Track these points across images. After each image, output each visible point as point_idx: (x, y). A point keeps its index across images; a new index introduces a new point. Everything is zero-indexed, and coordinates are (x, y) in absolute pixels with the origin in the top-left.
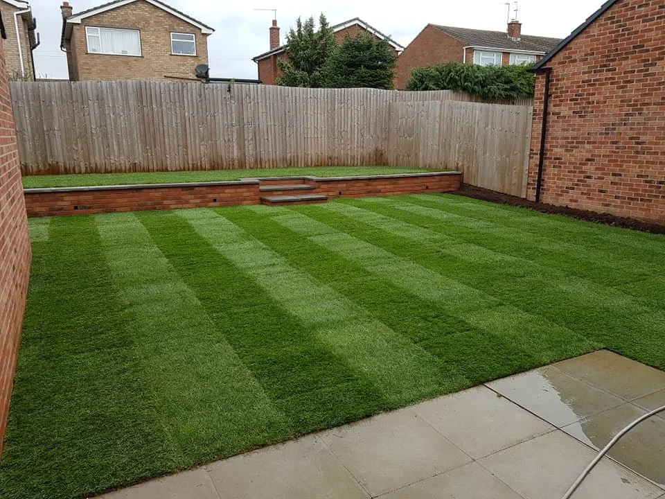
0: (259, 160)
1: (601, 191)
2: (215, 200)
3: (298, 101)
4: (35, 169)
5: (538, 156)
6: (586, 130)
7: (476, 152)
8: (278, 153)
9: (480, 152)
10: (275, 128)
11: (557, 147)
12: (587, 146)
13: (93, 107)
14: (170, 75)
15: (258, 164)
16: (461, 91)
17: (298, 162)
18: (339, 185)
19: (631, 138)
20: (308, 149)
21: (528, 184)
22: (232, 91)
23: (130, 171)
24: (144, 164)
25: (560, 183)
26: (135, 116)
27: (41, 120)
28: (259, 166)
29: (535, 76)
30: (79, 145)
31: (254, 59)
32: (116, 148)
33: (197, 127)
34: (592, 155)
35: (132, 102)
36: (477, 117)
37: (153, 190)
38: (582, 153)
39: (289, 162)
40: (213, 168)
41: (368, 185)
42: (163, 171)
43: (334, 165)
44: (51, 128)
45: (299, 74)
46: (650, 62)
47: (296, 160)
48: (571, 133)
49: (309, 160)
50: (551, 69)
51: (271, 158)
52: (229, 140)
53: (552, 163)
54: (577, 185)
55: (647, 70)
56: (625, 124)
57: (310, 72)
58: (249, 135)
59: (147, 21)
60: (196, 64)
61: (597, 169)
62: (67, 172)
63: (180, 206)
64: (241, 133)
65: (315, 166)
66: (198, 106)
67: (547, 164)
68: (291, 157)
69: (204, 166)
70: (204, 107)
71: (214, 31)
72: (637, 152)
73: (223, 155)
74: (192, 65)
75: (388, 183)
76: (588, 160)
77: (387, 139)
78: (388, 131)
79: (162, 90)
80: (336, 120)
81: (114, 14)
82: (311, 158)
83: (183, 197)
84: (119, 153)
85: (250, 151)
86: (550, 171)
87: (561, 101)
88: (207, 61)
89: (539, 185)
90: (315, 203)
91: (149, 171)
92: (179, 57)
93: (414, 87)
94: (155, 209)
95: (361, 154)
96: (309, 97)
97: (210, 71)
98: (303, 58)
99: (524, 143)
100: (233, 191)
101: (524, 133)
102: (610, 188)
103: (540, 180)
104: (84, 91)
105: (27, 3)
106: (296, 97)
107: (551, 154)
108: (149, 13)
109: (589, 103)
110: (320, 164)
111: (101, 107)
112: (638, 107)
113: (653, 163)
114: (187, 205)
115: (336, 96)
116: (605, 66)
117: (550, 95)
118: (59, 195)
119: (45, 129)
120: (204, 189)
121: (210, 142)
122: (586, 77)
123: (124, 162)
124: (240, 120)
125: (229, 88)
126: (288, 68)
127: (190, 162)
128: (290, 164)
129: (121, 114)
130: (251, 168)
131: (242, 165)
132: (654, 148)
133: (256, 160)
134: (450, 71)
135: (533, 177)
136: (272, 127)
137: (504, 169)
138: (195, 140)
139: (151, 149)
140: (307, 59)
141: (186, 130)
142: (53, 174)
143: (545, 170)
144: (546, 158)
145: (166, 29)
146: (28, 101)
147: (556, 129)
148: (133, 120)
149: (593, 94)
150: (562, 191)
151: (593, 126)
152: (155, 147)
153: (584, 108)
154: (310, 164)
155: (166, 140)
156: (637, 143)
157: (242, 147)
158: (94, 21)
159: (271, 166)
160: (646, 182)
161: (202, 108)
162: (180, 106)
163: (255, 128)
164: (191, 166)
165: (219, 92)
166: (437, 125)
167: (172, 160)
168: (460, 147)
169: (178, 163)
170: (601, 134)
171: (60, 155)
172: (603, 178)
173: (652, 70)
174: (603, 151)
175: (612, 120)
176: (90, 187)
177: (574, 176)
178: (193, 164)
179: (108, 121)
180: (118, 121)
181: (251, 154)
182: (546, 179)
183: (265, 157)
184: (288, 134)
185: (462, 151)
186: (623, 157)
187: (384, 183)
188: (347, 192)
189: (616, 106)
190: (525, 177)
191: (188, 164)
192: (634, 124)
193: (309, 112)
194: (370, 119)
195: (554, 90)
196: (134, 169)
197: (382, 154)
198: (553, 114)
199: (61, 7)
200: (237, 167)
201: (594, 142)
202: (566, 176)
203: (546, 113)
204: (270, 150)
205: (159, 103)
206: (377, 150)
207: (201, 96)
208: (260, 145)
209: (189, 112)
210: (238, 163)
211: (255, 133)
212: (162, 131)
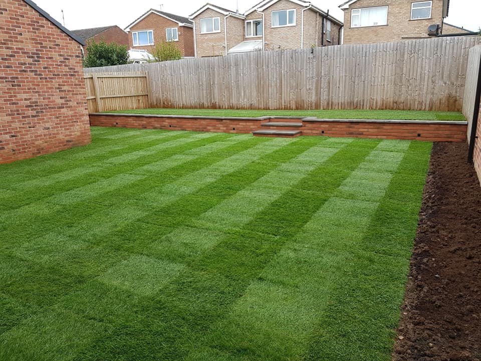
0: (330, 103)
2: (234, 129)
3: (368, 55)
4: (207, 106)
8: (346, 98)
10: (345, 78)
13: (233, 70)
15: (330, 106)
18: (322, 126)
20: (373, 94)
22: (314, 52)
23: (249, 109)
24: (257, 105)
26: (253, 75)
27: (210, 79)
28: (330, 108)
30: (226, 92)
32: (242, 94)
33: (288, 80)
35: (253, 66)
37: (203, 120)
39: (355, 105)
41: (350, 127)
43: (399, 109)
44: (214, 83)
47: (362, 104)
49: (374, 103)
51: (340, 101)
52: (310, 89)
58: (324, 85)
60: (429, 25)
62: (220, 108)
63: (215, 131)
64: (318, 83)
65: (379, 109)
66: (290, 65)
68: (357, 101)
70: (294, 66)
73: (305, 99)
74: (426, 26)
75: (372, 127)
80: (404, 69)
82: (376, 103)
84: (244, 98)
85: (324, 97)
91: (259, 109)
92: (416, 21)
95: (431, 99)
100: (244, 124)
104: (229, 61)
106: (366, 52)
110: (385, 107)
111: (237, 70)
114: (218, 131)
115: (406, 48)
119: (211, 83)
120: (228, 121)
121: (296, 90)
123: (244, 102)
124: (319, 75)
127: (283, 104)
129: (247, 73)
130: (324, 109)
131: (317, 107)
133: (328, 104)
138: (287, 89)
139: (261, 95)
141: (282, 83)
148: (252, 78)
152: (263, 94)
154: (374, 108)
155: (270, 89)
157: (318, 93)
159: (340, 108)
161: (293, 67)
162: (279, 66)
165: (305, 54)
167: (272, 103)
169: (276, 105)
171: (217, 100)
178: (285, 106)
179: (240, 78)
180: (245, 77)
183: (335, 101)
184: (356, 83)
187: (367, 127)
188: (330, 132)
193: (377, 64)
194: (444, 66)
196: (251, 107)
197: (456, 100)
200: (314, 108)
204: (340, 95)
205: (267, 64)
206: (450, 96)
207: (292, 58)
208: (332, 92)
209: (284, 69)
210: (315, 105)
211: (329, 83)
212: (267, 84)
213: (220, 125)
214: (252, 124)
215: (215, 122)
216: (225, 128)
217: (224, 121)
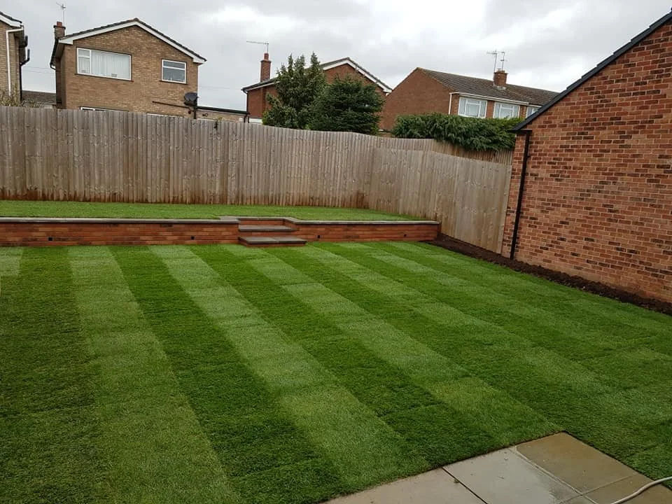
0: (240, 196)
1: (574, 254)
2: (193, 238)
3: (283, 141)
4: (12, 194)
5: (515, 215)
6: (563, 193)
7: (455, 203)
8: (260, 190)
9: (459, 204)
10: (259, 166)
11: (533, 207)
12: (562, 209)
13: (77, 135)
14: (158, 101)
16: (444, 141)
17: (279, 201)
18: (319, 229)
19: (605, 206)
20: (290, 188)
21: (504, 240)
22: (219, 127)
23: (109, 201)
24: (124, 194)
25: (534, 242)
26: (119, 146)
27: (24, 146)
28: (240, 203)
29: (516, 136)
30: (60, 172)
31: (244, 90)
32: (97, 177)
33: (180, 162)
34: (567, 219)
35: (118, 133)
36: (457, 172)
37: (131, 225)
38: (557, 215)
39: (270, 200)
40: (193, 202)
41: (348, 230)
42: (142, 202)
43: (315, 205)
44: (33, 154)
45: (287, 109)
46: (626, 134)
47: (278, 198)
48: (548, 195)
49: (291, 200)
50: (531, 131)
51: (253, 194)
52: (212, 176)
53: (528, 222)
54: (551, 246)
55: (623, 142)
56: (599, 192)
57: (298, 109)
58: (232, 172)
59: (139, 47)
60: (185, 92)
61: (571, 232)
62: (45, 198)
63: (156, 242)
64: (224, 169)
65: (296, 205)
66: (183, 141)
67: (523, 222)
68: (272, 194)
69: (184, 199)
70: (190, 141)
71: (205, 60)
72: (610, 220)
73: (205, 188)
74: (182, 92)
75: (367, 229)
76: (562, 223)
77: (369, 183)
78: (371, 177)
79: (149, 122)
80: (320, 161)
81: (107, 37)
82: (293, 198)
83: (161, 233)
84: (100, 183)
85: (232, 188)
86: (526, 229)
87: (540, 163)
88: (197, 90)
89: (514, 243)
90: (294, 246)
91: (128, 201)
92: (169, 84)
93: (399, 133)
94: (131, 243)
95: (343, 196)
96: (295, 138)
97: (198, 99)
98: (292, 95)
99: (501, 200)
100: (211, 229)
101: (503, 191)
102: (582, 252)
103: (515, 238)
104: (70, 119)
105: (21, 22)
106: (282, 138)
107: (526, 213)
108: (142, 40)
109: (566, 168)
110: (301, 203)
111: (86, 136)
112: (613, 177)
113: (625, 231)
114: (163, 242)
115: (322, 139)
116: (583, 133)
117: (530, 157)
118: (34, 225)
119: (27, 154)
120: (183, 226)
121: (193, 176)
122: (564, 142)
123: (104, 191)
124: (225, 157)
125: (217, 124)
126: (277, 103)
127: (171, 195)
128: (271, 202)
129: (106, 144)
130: (232, 204)
131: (223, 201)
132: (627, 217)
133: (238, 197)
134: (435, 122)
135: (509, 234)
136: (257, 165)
137: (481, 223)
138: (178, 173)
139: (132, 180)
140: (296, 96)
141: (169, 164)
142: (31, 200)
143: (521, 229)
144: (522, 217)
145: (158, 56)
146: (12, 125)
147: (533, 190)
148: (117, 151)
149: (571, 160)
150: (536, 251)
151: (568, 190)
152: (137, 179)
153: (561, 172)
155: (149, 172)
156: (610, 211)
157: (224, 183)
158: (86, 43)
159: (253, 203)
160: (618, 249)
161: (188, 143)
162: (166, 140)
163: (239, 165)
164: (171, 199)
165: (206, 128)
166: (419, 174)
167: (152, 192)
168: (440, 198)
169: (159, 196)
170: (576, 198)
171: (39, 180)
172: (576, 242)
173: (627, 142)
174: (577, 215)
175: (588, 186)
176: (67, 219)
177: (548, 237)
178: (174, 197)
179: (92, 151)
180: (102, 150)
181: (233, 190)
182: (521, 237)
183: (246, 194)
184: (271, 173)
185: (441, 202)
186: (596, 223)
187: (363, 229)
188: (326, 236)
189: (591, 173)
190: (501, 233)
191: (169, 197)
192: (608, 192)
193: (294, 152)
194: (353, 163)
195: (533, 152)
196: (114, 199)
197: (363, 197)
198: (531, 175)
199: (55, 27)
200: (218, 202)
201: (569, 206)
202: (541, 236)
203: (524, 174)
204: (253, 187)
205: (144, 135)
206: (358, 194)
207: (187, 131)
208: (243, 181)
209: (174, 146)
210: (220, 198)
211: (239, 170)
212: (145, 163)
213: (166, 233)
214: (224, 229)
215: (158, 227)
216: (176, 238)
217: (174, 226)
